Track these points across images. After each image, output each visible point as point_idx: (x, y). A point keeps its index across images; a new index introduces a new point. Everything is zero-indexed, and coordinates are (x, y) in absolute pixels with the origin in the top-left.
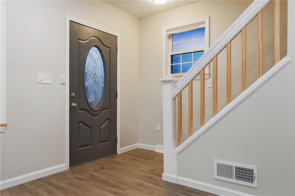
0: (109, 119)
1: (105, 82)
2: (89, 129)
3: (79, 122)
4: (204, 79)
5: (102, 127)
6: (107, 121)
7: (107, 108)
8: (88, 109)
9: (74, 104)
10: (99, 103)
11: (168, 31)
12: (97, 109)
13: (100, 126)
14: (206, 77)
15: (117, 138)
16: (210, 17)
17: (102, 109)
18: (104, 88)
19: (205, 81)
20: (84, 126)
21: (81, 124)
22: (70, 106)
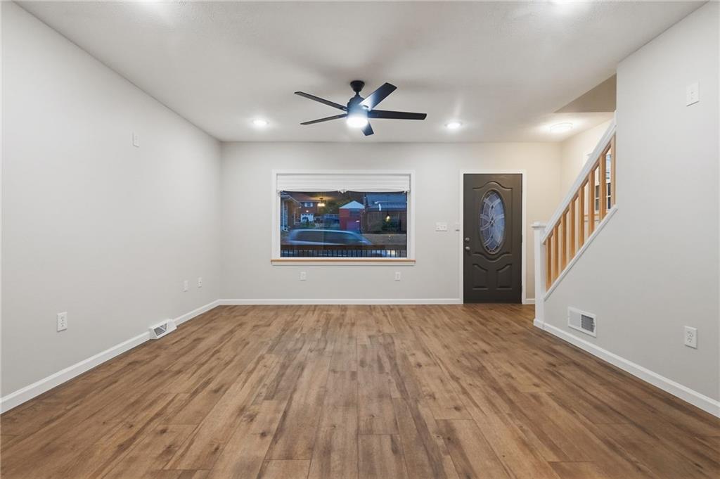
0: (511, 264)
1: (506, 226)
2: (485, 271)
3: (474, 264)
5: (500, 272)
6: (508, 267)
7: (508, 253)
8: (485, 253)
9: (467, 248)
10: (498, 247)
12: (494, 253)
13: (498, 270)
15: (521, 287)
17: (500, 254)
20: (479, 268)
21: (476, 266)
22: (464, 249)
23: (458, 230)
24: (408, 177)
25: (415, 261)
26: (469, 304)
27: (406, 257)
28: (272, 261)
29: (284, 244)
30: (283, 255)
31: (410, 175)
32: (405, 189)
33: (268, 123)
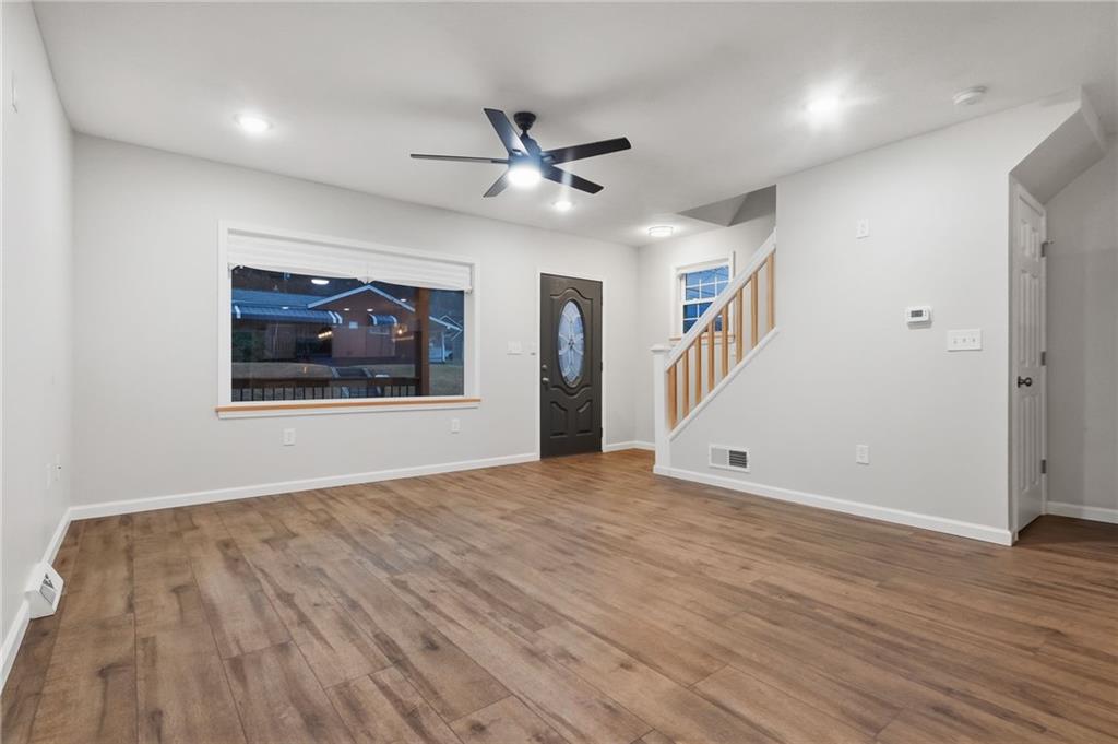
0: (591, 401)
1: (585, 350)
2: (563, 412)
3: (553, 403)
4: (727, 343)
5: (581, 411)
6: (588, 404)
7: (587, 386)
8: (563, 385)
9: (545, 379)
10: (577, 378)
11: (678, 269)
12: (574, 386)
13: (578, 409)
14: (730, 340)
15: (601, 429)
16: (734, 253)
17: (581, 386)
18: (584, 357)
19: (729, 346)
20: (558, 408)
21: (554, 405)
22: (542, 381)
23: (533, 354)
24: (467, 269)
25: (479, 400)
26: (547, 460)
27: (463, 394)
28: (217, 411)
29: (240, 376)
30: (234, 399)
31: (471, 266)
32: (466, 288)
33: (271, 126)
